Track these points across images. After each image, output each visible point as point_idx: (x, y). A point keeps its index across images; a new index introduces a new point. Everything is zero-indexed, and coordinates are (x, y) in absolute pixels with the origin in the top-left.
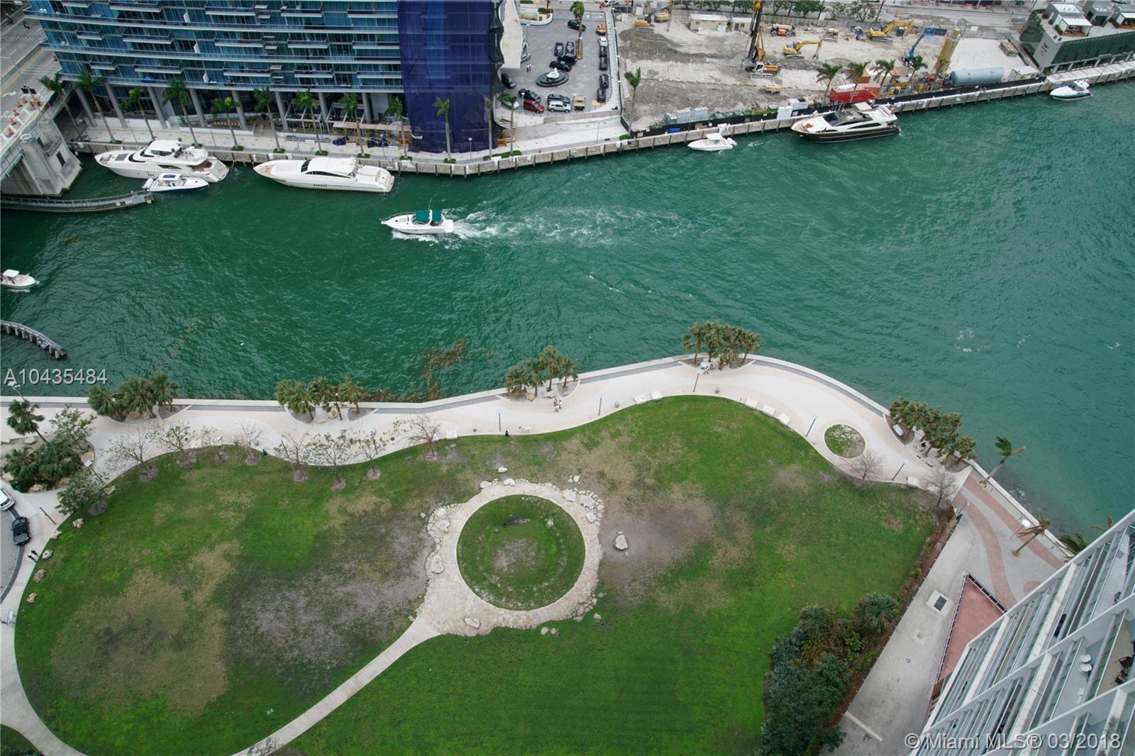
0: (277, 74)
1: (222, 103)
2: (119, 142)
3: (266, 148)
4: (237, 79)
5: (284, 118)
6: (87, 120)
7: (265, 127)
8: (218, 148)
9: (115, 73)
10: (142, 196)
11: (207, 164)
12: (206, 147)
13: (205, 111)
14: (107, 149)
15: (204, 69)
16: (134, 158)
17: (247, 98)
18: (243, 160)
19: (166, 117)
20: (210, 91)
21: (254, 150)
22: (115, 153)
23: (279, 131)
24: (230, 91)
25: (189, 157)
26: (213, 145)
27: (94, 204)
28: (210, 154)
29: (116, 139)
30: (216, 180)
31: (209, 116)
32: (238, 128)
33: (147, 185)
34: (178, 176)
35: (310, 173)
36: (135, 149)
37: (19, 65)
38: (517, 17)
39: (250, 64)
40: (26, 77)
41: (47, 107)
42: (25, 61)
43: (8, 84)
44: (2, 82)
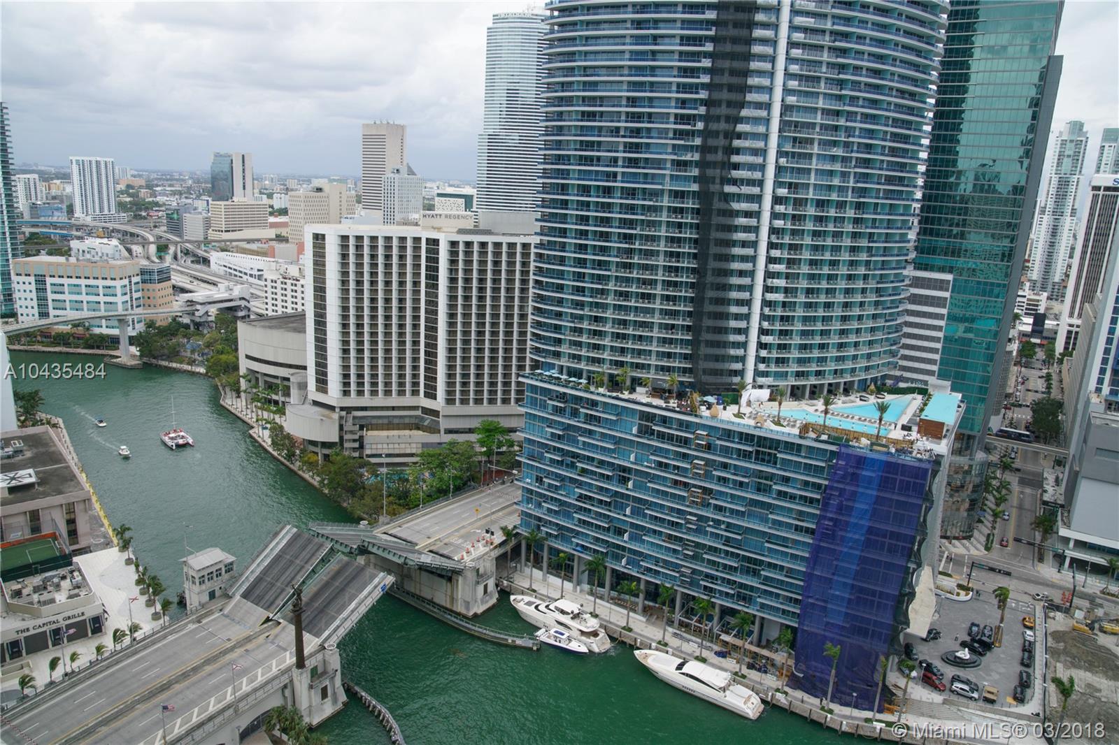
0: (685, 576)
1: (629, 587)
2: (534, 591)
3: (651, 636)
4: (649, 570)
5: (678, 616)
6: (519, 566)
7: (658, 618)
8: (610, 623)
9: (556, 537)
10: (531, 641)
11: (595, 634)
12: (601, 619)
13: (612, 588)
14: (523, 593)
15: (626, 554)
16: (540, 608)
17: (652, 588)
18: (628, 641)
19: (579, 583)
20: (623, 573)
21: (641, 635)
22: (527, 599)
23: (670, 626)
24: (640, 578)
25: (583, 623)
26: (608, 618)
27: (492, 634)
28: (601, 626)
29: (533, 587)
30: (596, 650)
31: (614, 594)
32: (635, 611)
33: (538, 633)
34: (567, 635)
35: (683, 674)
36: (544, 600)
37: (493, 513)
38: (932, 586)
39: (665, 561)
40: (493, 522)
41: (496, 547)
42: (499, 511)
43: (479, 523)
44: (476, 521)
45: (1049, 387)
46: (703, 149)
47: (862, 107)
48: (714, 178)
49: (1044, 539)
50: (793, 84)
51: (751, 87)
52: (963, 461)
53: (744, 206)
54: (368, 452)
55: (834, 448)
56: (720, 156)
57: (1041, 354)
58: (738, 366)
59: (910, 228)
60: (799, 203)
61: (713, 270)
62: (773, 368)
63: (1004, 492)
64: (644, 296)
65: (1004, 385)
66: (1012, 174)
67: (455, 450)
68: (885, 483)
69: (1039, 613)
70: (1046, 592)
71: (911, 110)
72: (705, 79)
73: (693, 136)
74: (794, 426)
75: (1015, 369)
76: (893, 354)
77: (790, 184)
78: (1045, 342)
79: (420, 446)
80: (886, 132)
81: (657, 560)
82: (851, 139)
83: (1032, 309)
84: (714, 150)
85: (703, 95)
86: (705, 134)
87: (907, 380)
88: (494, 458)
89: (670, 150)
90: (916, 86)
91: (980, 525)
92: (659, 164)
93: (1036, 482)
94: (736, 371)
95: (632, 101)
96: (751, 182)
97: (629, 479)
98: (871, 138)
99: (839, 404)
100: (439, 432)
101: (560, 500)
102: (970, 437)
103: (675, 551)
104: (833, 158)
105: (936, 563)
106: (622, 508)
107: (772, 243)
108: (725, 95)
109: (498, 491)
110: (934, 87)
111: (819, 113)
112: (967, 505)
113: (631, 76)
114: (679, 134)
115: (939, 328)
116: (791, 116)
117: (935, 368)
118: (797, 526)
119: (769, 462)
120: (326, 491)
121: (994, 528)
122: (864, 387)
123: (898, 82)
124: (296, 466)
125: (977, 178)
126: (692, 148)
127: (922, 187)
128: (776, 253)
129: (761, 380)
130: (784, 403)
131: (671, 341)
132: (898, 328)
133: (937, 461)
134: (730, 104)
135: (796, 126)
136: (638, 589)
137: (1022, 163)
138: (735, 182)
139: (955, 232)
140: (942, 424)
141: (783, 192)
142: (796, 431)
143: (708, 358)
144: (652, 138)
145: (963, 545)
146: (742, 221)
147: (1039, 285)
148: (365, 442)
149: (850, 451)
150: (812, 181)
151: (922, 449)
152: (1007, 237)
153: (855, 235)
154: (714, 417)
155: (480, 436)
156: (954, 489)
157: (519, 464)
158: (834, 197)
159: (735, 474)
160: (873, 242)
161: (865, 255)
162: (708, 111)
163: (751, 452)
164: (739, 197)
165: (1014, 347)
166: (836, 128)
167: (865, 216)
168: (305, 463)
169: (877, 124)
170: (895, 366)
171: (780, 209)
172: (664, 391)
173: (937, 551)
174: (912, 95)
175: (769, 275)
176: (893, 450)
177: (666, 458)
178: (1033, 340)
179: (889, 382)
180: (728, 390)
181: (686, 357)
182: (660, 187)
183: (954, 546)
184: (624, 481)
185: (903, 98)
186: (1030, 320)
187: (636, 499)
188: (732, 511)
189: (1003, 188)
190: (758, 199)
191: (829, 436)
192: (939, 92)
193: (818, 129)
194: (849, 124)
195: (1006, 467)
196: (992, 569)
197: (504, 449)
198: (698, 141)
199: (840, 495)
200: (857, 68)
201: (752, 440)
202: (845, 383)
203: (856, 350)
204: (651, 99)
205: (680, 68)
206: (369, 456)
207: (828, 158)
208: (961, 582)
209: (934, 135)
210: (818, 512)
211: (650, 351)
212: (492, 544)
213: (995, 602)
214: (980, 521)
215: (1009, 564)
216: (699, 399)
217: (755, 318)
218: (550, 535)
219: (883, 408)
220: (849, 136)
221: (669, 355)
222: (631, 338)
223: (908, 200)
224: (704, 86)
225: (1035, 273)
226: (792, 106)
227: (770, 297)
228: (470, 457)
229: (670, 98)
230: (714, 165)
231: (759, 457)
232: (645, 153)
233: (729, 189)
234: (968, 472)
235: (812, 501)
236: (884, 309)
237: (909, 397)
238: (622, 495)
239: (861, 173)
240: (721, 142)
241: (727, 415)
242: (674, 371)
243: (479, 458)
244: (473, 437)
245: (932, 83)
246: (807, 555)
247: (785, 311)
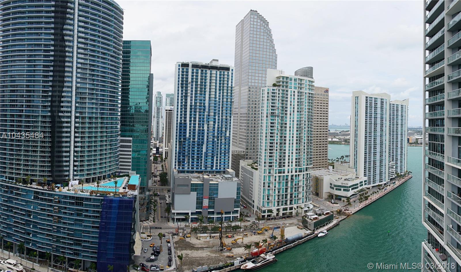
0: (54, 248)
1: (33, 253)
4: (40, 247)
5: (52, 263)
7: (45, 264)
9: (6, 236)
11: (22, 271)
13: (27, 254)
15: (32, 242)
16: (1, 262)
17: (41, 253)
19: (15, 253)
20: (31, 248)
21: (38, 271)
23: (50, 267)
24: (37, 250)
25: (18, 267)
26: (26, 265)
31: (28, 256)
32: (35, 262)
38: (140, 238)
45: (163, 169)
46: (51, 101)
47: (100, 87)
48: (55, 111)
49: (168, 215)
50: (79, 80)
51: (66, 81)
52: (143, 196)
53: (66, 120)
55: (102, 198)
56: (57, 104)
57: (159, 159)
58: (67, 173)
59: (118, 124)
60: (83, 118)
61: (57, 141)
62: (79, 173)
63: (156, 203)
64: (34, 151)
65: (151, 170)
66: (144, 107)
68: (120, 207)
69: (171, 238)
70: (171, 230)
71: (114, 88)
72: (51, 79)
73: (48, 97)
74: (88, 192)
75: (153, 165)
76: (117, 164)
77: (80, 112)
78: (160, 156)
80: (108, 95)
81: (42, 244)
82: (98, 97)
83: (155, 146)
84: (55, 101)
85: (50, 84)
86: (51, 96)
87: (122, 172)
89: (41, 102)
90: (115, 81)
91: (151, 215)
92: (37, 107)
93: (164, 198)
94: (66, 175)
95: (28, 86)
96: (67, 112)
97: (31, 215)
98: (104, 97)
99: (102, 183)
101: (7, 223)
102: (144, 188)
103: (50, 239)
104: (93, 103)
105: (140, 230)
106: (29, 225)
107: (76, 132)
108: (57, 84)
110: (121, 81)
111: (87, 89)
112: (146, 209)
113: (27, 78)
114: (43, 97)
115: (130, 155)
116: (79, 90)
117: (130, 168)
118: (92, 226)
119: (81, 205)
121: (155, 215)
122: (109, 176)
123: (110, 80)
125: (135, 108)
126: (48, 101)
127: (120, 111)
128: (77, 135)
129: (75, 178)
130: (84, 185)
131: (44, 166)
132: (118, 156)
133: (135, 197)
134: (59, 86)
135: (80, 93)
136: (36, 254)
137: (147, 103)
138: (62, 112)
139: (131, 125)
140: (135, 185)
141: (78, 115)
142: (89, 194)
143: (57, 171)
144: (34, 98)
145: (147, 222)
146: (65, 125)
147: (156, 139)
149: (107, 198)
150: (87, 111)
151: (130, 194)
152: (146, 125)
153: (101, 128)
154: (60, 191)
156: (141, 205)
158: (94, 116)
159: (69, 211)
160: (107, 129)
161: (105, 134)
162: (52, 89)
163: (74, 203)
164: (64, 117)
165: (152, 158)
166: (93, 94)
167: (104, 121)
169: (105, 92)
170: (118, 168)
171: (77, 120)
172: (42, 183)
173: (139, 226)
174: (114, 84)
175: (75, 142)
176: (121, 196)
177: (44, 207)
178: (157, 155)
179: (117, 174)
180: (64, 182)
181: (49, 171)
182: (38, 114)
183: (144, 223)
184: (29, 216)
185: (112, 84)
186: (155, 149)
187: (34, 222)
188: (69, 224)
189: (143, 111)
190: (70, 117)
191: (100, 194)
192: (122, 83)
193: (87, 94)
194: (97, 92)
195: (156, 195)
196: (156, 228)
198: (50, 99)
199: (106, 214)
200: (98, 75)
201: (74, 198)
202: (103, 176)
203: (105, 165)
204: (34, 85)
205: (43, 75)
207: (91, 103)
208: (148, 234)
209: (122, 96)
210: (100, 220)
211: (37, 170)
213: (159, 238)
214: (151, 214)
215: (160, 225)
216: (54, 185)
217: (72, 157)
218: (4, 236)
219: (116, 183)
220: (97, 96)
221: (43, 171)
222: (30, 165)
223: (116, 116)
224: (51, 81)
225: (155, 136)
226: (79, 87)
227: (76, 149)
229: (40, 85)
230: (55, 106)
231: (77, 204)
232: (33, 103)
233: (60, 114)
234: (144, 199)
235: (96, 217)
236: (113, 150)
237: (124, 178)
238: (29, 221)
239: (101, 108)
240: (57, 99)
241: (65, 190)
242: (45, 176)
245: (120, 80)
246: (98, 236)
247: (81, 154)
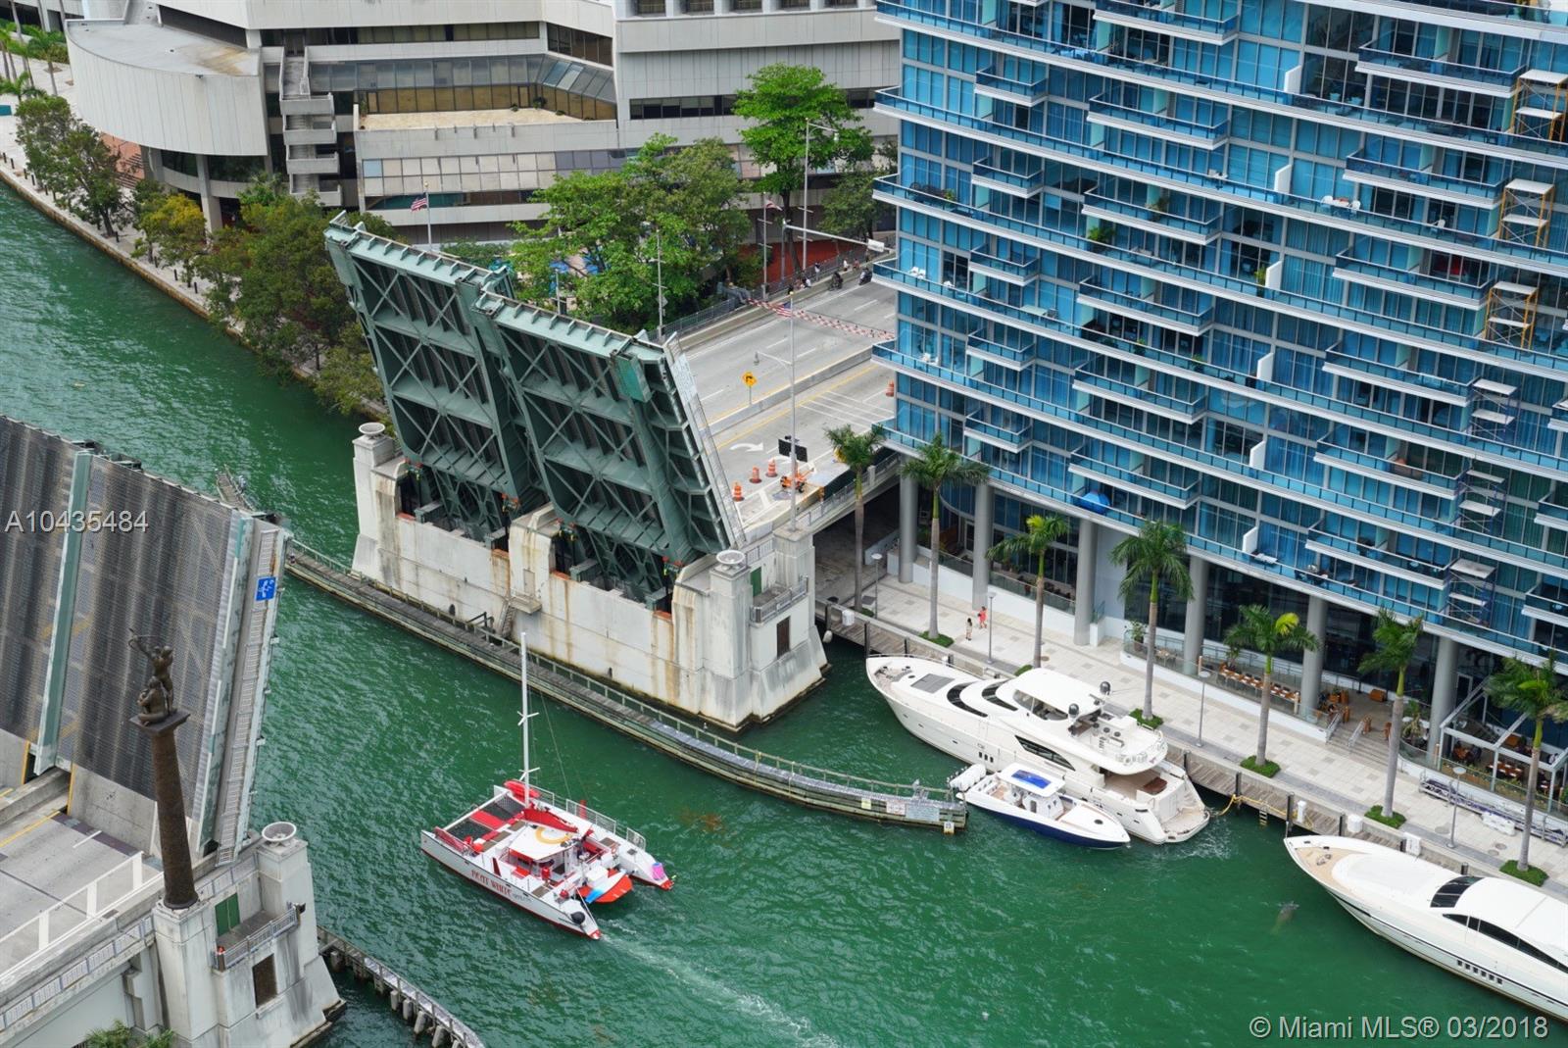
0: (1468, 590)
1: (1268, 626)
2: (946, 642)
3: (1346, 792)
4: (1339, 568)
5: (1440, 724)
6: (892, 559)
7: (1369, 729)
8: (1204, 745)
9: (1016, 460)
10: (938, 805)
11: (1152, 782)
12: (1172, 732)
13: (1212, 629)
14: (907, 650)
15: (1257, 515)
16: (964, 696)
17: (1350, 631)
18: (1264, 806)
19: (1095, 615)
20: (1247, 578)
21: (1309, 787)
22: (921, 667)
23: (1411, 757)
24: (1306, 597)
25: (1111, 745)
26: (1194, 731)
27: (809, 782)
28: (1171, 757)
29: (942, 631)
30: (1157, 834)
31: (1215, 649)
32: (1288, 707)
33: (961, 780)
34: (1055, 783)
35: (1460, 919)
36: (977, 672)
37: (804, 386)
39: (1395, 539)
40: (801, 418)
41: (815, 499)
42: (823, 377)
43: (757, 422)
44: (747, 414)
54: (371, 188)
67: (668, 175)
79: (549, 162)
81: (1365, 537)
88: (805, 200)
97: (1267, 257)
100: (612, 112)
101: (1028, 336)
103: (1430, 503)
106: (1242, 357)
109: (819, 313)
120: (239, 328)
124: (126, 243)
136: (1300, 630)
148: (361, 153)
155: (753, 122)
157: (885, 218)
168: (155, 230)
177: (1405, 176)
184: (1249, 263)
187: (1291, 327)
197: (839, 165)
206: (374, 203)
212: (800, 488)
218: (995, 455)
228: (722, 197)
238: (1245, 315)
243: (755, 201)
244: (729, 129)
